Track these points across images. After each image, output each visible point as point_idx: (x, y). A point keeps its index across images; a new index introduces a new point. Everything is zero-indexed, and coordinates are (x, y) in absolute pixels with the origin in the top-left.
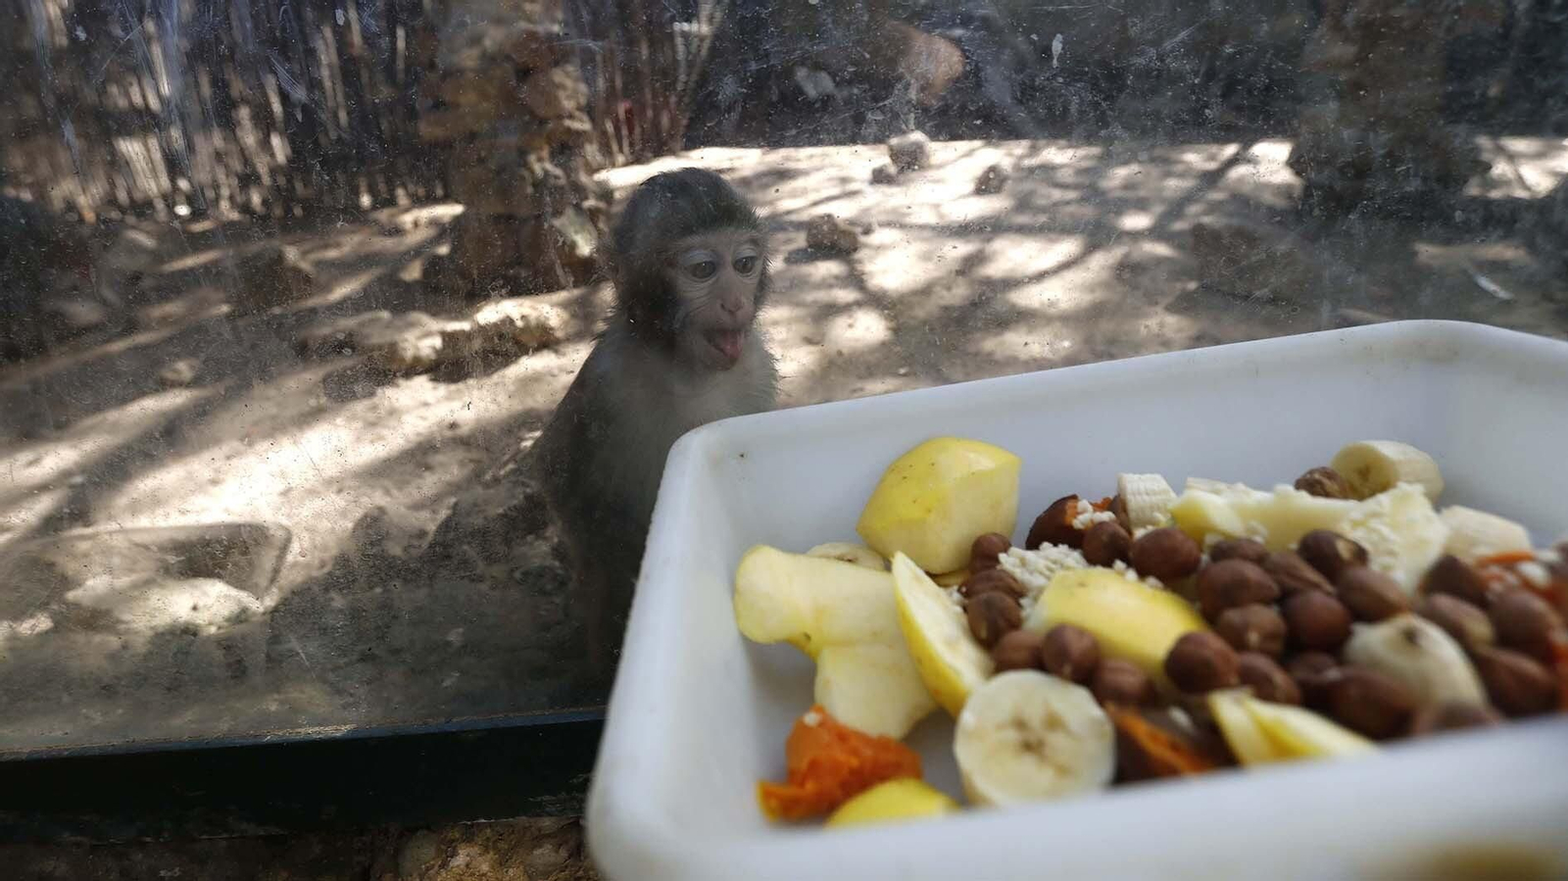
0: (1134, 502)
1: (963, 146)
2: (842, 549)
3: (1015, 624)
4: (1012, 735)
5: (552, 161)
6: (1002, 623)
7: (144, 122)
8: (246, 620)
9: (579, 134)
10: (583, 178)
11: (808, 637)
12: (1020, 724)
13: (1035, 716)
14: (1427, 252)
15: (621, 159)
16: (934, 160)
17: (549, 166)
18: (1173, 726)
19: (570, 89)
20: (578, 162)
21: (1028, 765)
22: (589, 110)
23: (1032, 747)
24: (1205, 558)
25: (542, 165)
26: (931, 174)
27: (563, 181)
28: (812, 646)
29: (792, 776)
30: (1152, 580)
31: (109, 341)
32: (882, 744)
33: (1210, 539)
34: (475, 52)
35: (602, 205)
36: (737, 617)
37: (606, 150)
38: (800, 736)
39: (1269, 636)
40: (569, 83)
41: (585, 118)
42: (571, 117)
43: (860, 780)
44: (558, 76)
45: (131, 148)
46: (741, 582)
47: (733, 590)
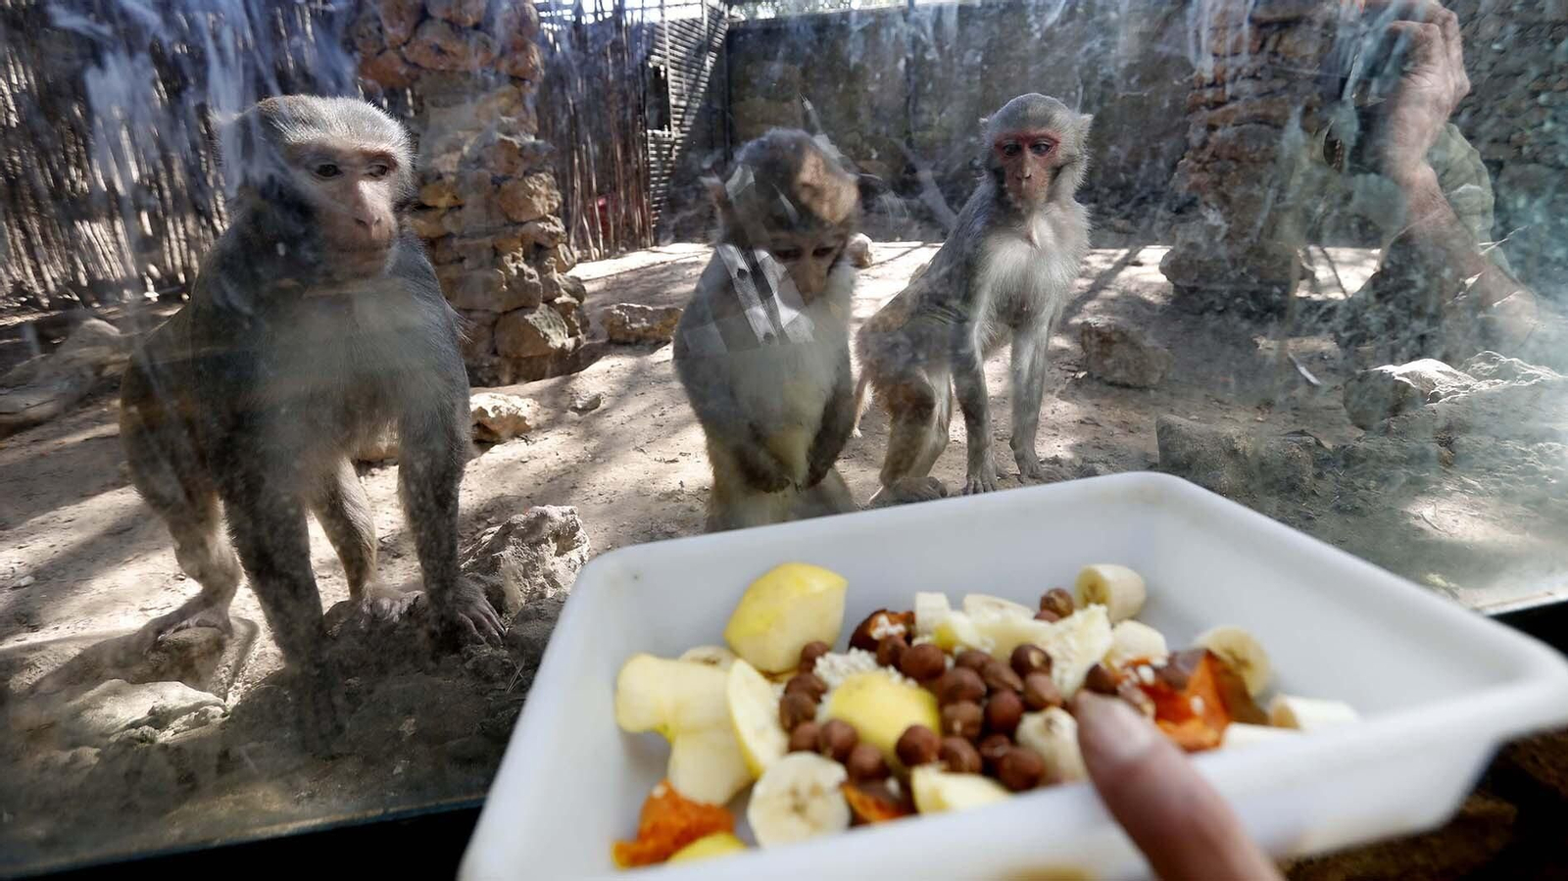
0: (922, 617)
1: (900, 246)
2: (708, 652)
3: (810, 717)
4: (788, 801)
5: (525, 262)
6: (799, 716)
7: (111, 206)
8: (206, 723)
9: (553, 236)
10: (556, 276)
11: (666, 727)
12: (794, 793)
13: (804, 787)
14: (1267, 344)
15: (595, 252)
16: (876, 259)
17: (524, 266)
18: (886, 793)
19: (543, 195)
20: (550, 262)
21: (794, 823)
22: (564, 213)
23: (799, 809)
24: (949, 662)
25: (515, 264)
26: (873, 271)
27: (536, 280)
28: (669, 735)
29: (641, 836)
30: (911, 682)
31: (68, 433)
32: (708, 809)
33: (957, 650)
34: (455, 157)
35: (574, 301)
36: (616, 710)
37: (582, 245)
38: (650, 804)
39: (967, 725)
40: (543, 190)
41: (558, 221)
42: (544, 219)
43: (686, 838)
44: (532, 183)
45: (94, 232)
46: (622, 683)
47: (615, 688)
